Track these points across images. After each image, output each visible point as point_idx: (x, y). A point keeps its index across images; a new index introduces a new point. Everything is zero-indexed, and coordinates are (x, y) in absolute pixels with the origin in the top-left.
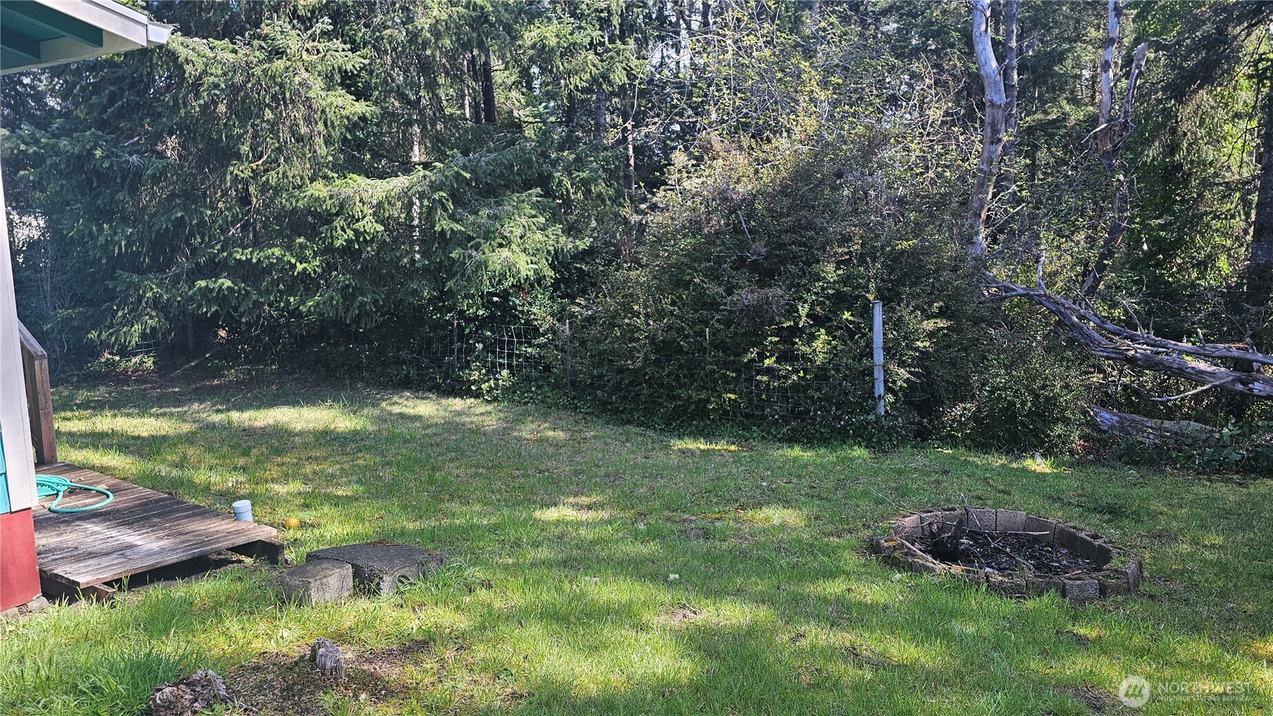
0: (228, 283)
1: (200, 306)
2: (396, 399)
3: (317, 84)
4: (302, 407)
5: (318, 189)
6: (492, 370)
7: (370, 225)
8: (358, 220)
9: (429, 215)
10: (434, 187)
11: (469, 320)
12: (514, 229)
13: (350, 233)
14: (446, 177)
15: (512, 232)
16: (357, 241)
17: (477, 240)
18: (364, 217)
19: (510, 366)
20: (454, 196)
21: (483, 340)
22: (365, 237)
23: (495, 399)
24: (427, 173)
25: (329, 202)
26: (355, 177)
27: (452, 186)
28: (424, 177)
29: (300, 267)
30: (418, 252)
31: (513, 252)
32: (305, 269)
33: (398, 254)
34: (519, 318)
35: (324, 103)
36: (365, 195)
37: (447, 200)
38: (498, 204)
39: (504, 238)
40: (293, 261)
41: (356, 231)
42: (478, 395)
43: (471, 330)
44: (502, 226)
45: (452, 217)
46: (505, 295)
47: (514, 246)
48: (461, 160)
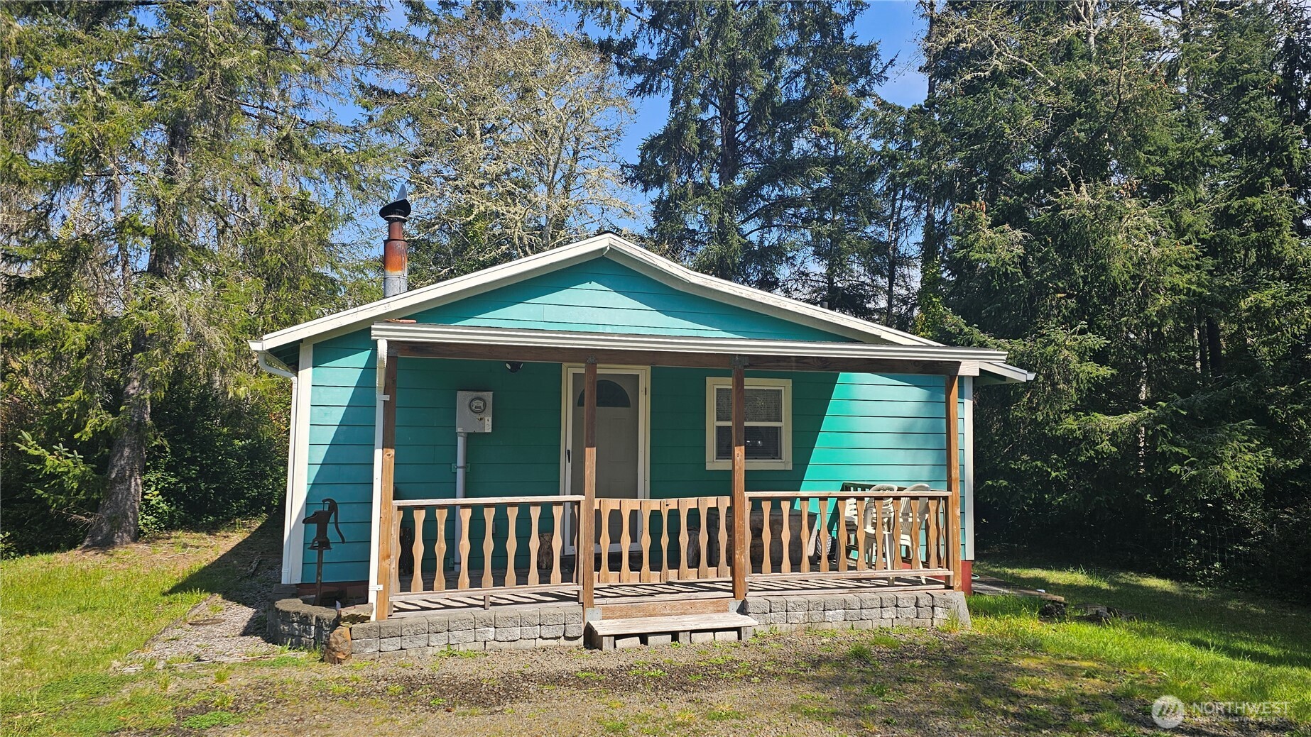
0: (1005, 483)
1: (986, 497)
2: (1121, 574)
3: (1074, 359)
4: (1052, 570)
5: (1070, 423)
6: (1207, 562)
7: (1105, 446)
8: (1097, 444)
9: (1151, 439)
10: (1157, 421)
11: (1185, 520)
12: (1226, 452)
13: (1092, 453)
14: (1167, 414)
15: (1223, 453)
16: (1097, 458)
17: (1192, 459)
18: (1102, 442)
19: (1222, 560)
20: (1173, 427)
21: (1198, 537)
22: (1102, 456)
23: (1208, 585)
24: (1152, 411)
25: (1078, 432)
26: (1096, 414)
27: (1171, 419)
28: (1149, 414)
29: (1054, 474)
30: (1143, 467)
31: (1224, 469)
32: (1057, 476)
33: (1127, 468)
34: (1232, 522)
35: (1079, 371)
36: (1103, 427)
37: (1168, 430)
38: (1213, 432)
39: (1216, 458)
40: (1049, 470)
41: (1097, 452)
42: (1192, 580)
43: (1187, 529)
44: (1214, 449)
45: (1172, 442)
46: (1218, 503)
47: (1225, 464)
48: (1180, 400)
